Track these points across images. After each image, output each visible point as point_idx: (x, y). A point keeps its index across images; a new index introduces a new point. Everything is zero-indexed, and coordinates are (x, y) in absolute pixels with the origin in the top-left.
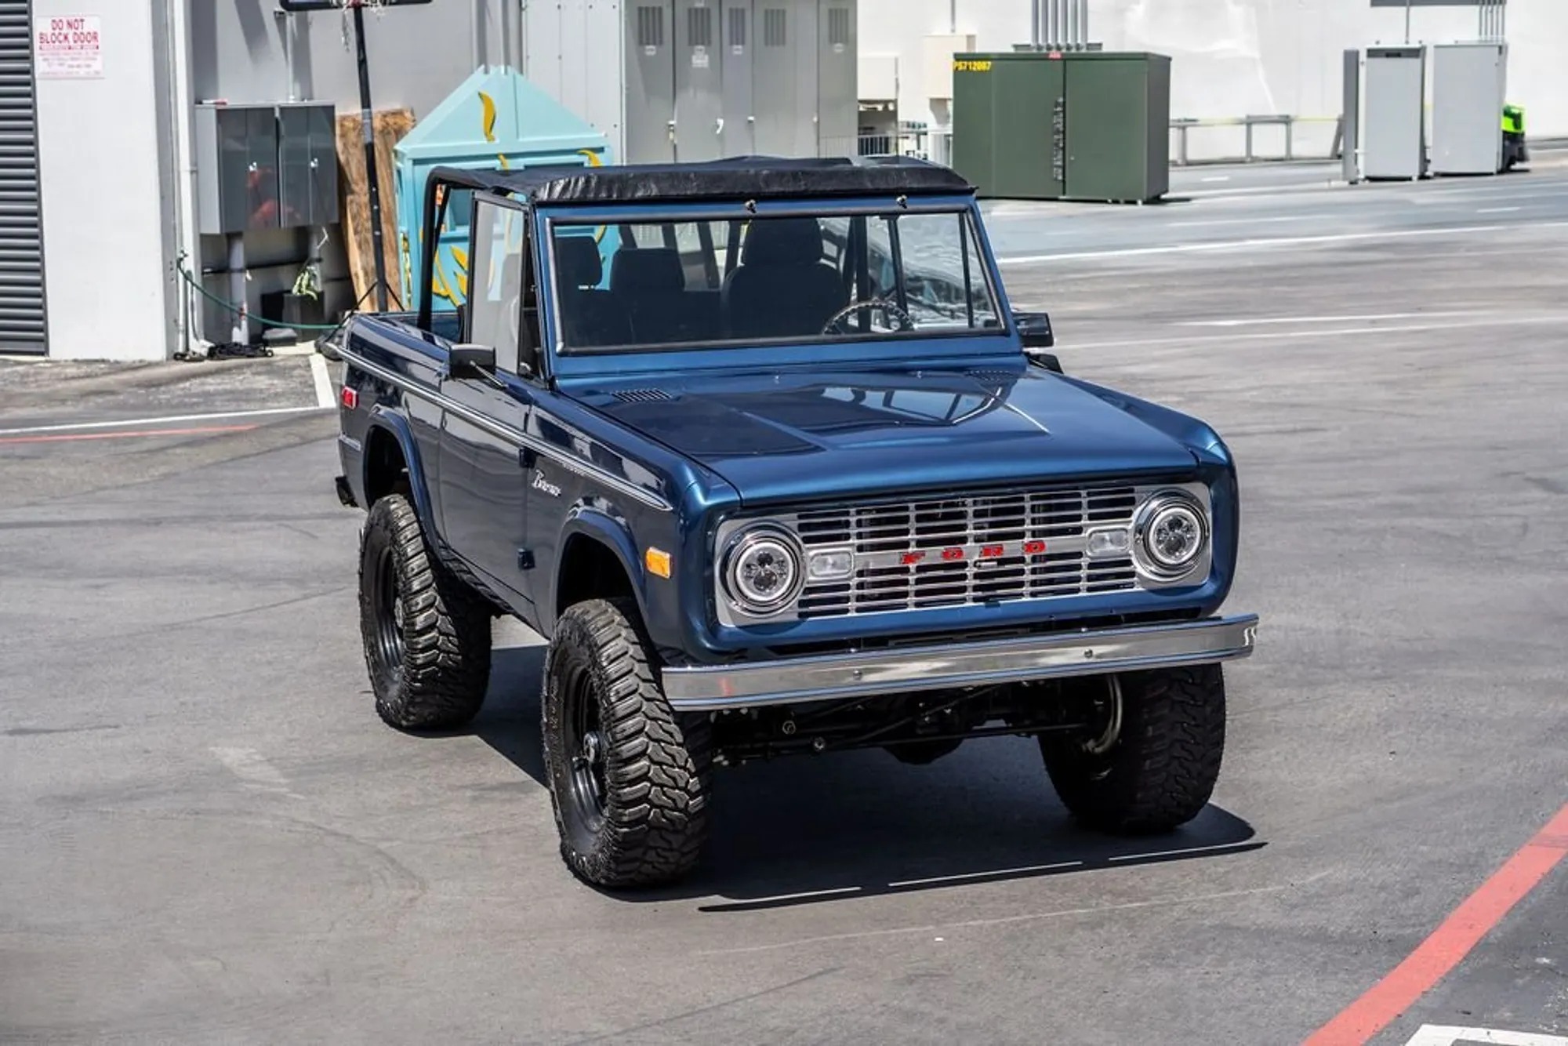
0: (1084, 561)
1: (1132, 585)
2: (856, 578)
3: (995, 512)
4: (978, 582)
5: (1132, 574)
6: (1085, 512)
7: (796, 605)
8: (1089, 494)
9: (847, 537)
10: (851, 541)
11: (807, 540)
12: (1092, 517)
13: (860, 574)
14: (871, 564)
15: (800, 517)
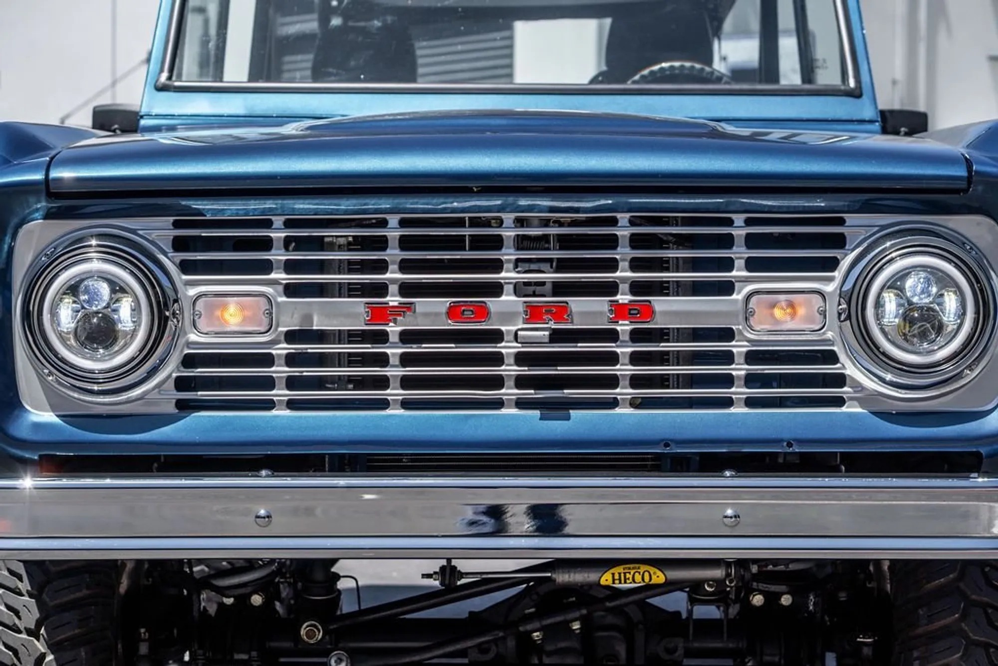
0: (739, 348)
1: (839, 402)
2: (285, 345)
3: (565, 242)
4: (525, 371)
5: (840, 380)
6: (740, 253)
7: (171, 384)
8: (749, 222)
9: (266, 267)
10: (273, 276)
11: (186, 267)
12: (752, 264)
13: (291, 337)
14: (316, 319)
15: (177, 225)
